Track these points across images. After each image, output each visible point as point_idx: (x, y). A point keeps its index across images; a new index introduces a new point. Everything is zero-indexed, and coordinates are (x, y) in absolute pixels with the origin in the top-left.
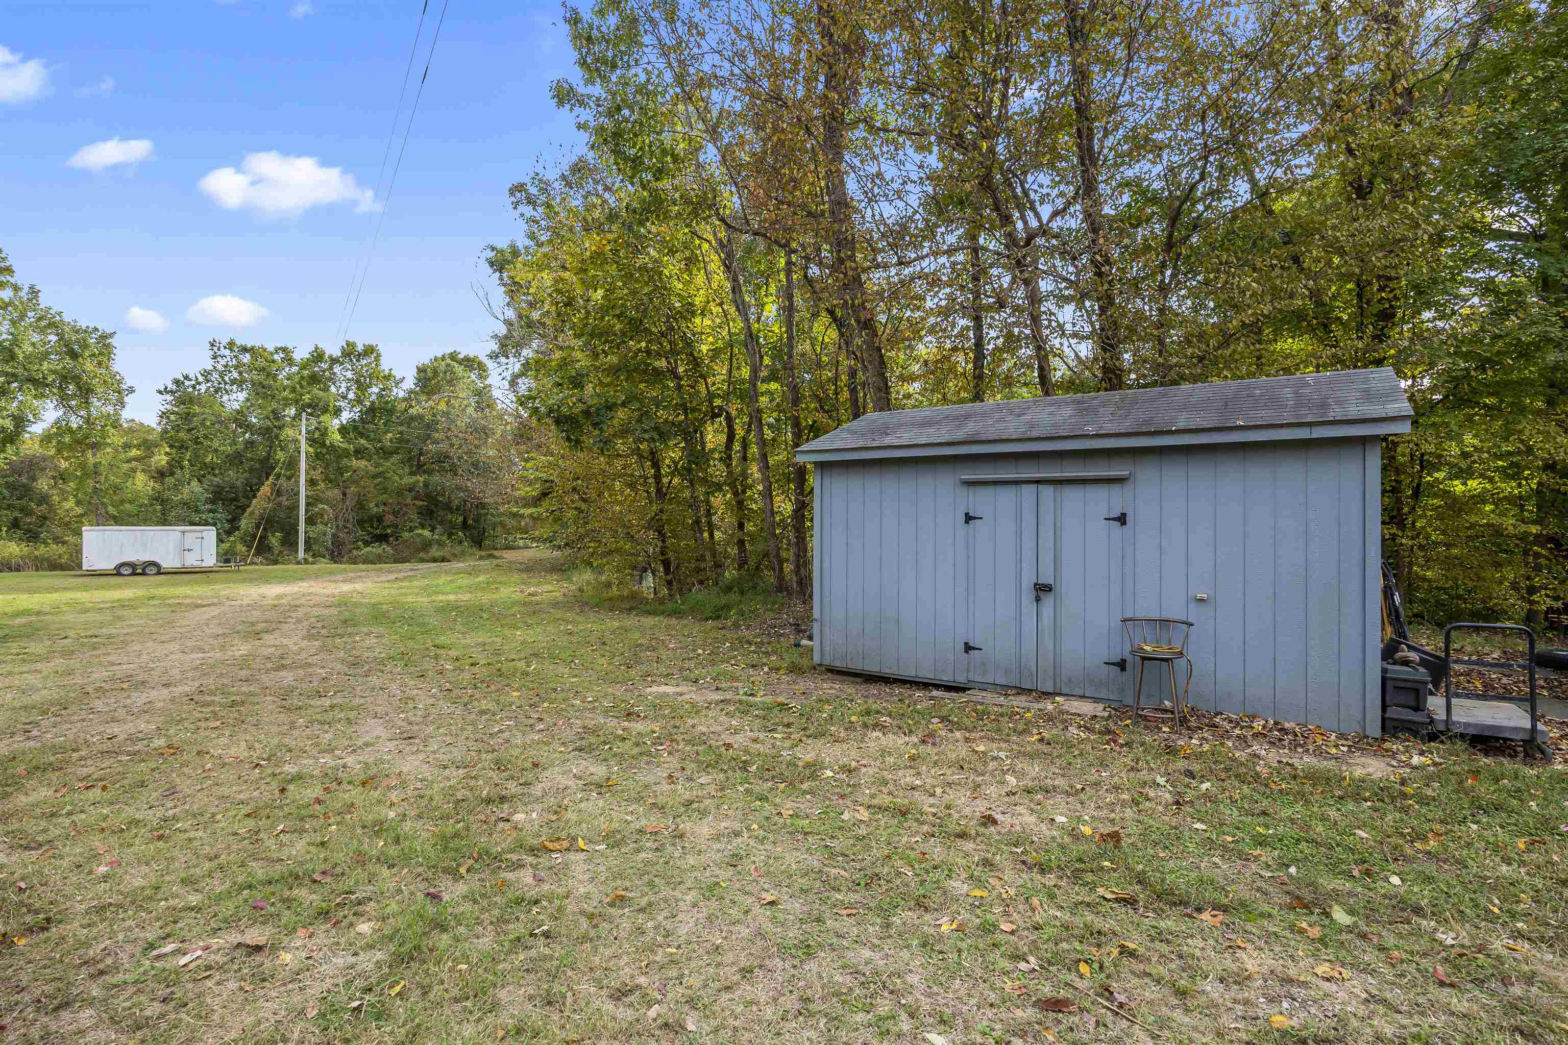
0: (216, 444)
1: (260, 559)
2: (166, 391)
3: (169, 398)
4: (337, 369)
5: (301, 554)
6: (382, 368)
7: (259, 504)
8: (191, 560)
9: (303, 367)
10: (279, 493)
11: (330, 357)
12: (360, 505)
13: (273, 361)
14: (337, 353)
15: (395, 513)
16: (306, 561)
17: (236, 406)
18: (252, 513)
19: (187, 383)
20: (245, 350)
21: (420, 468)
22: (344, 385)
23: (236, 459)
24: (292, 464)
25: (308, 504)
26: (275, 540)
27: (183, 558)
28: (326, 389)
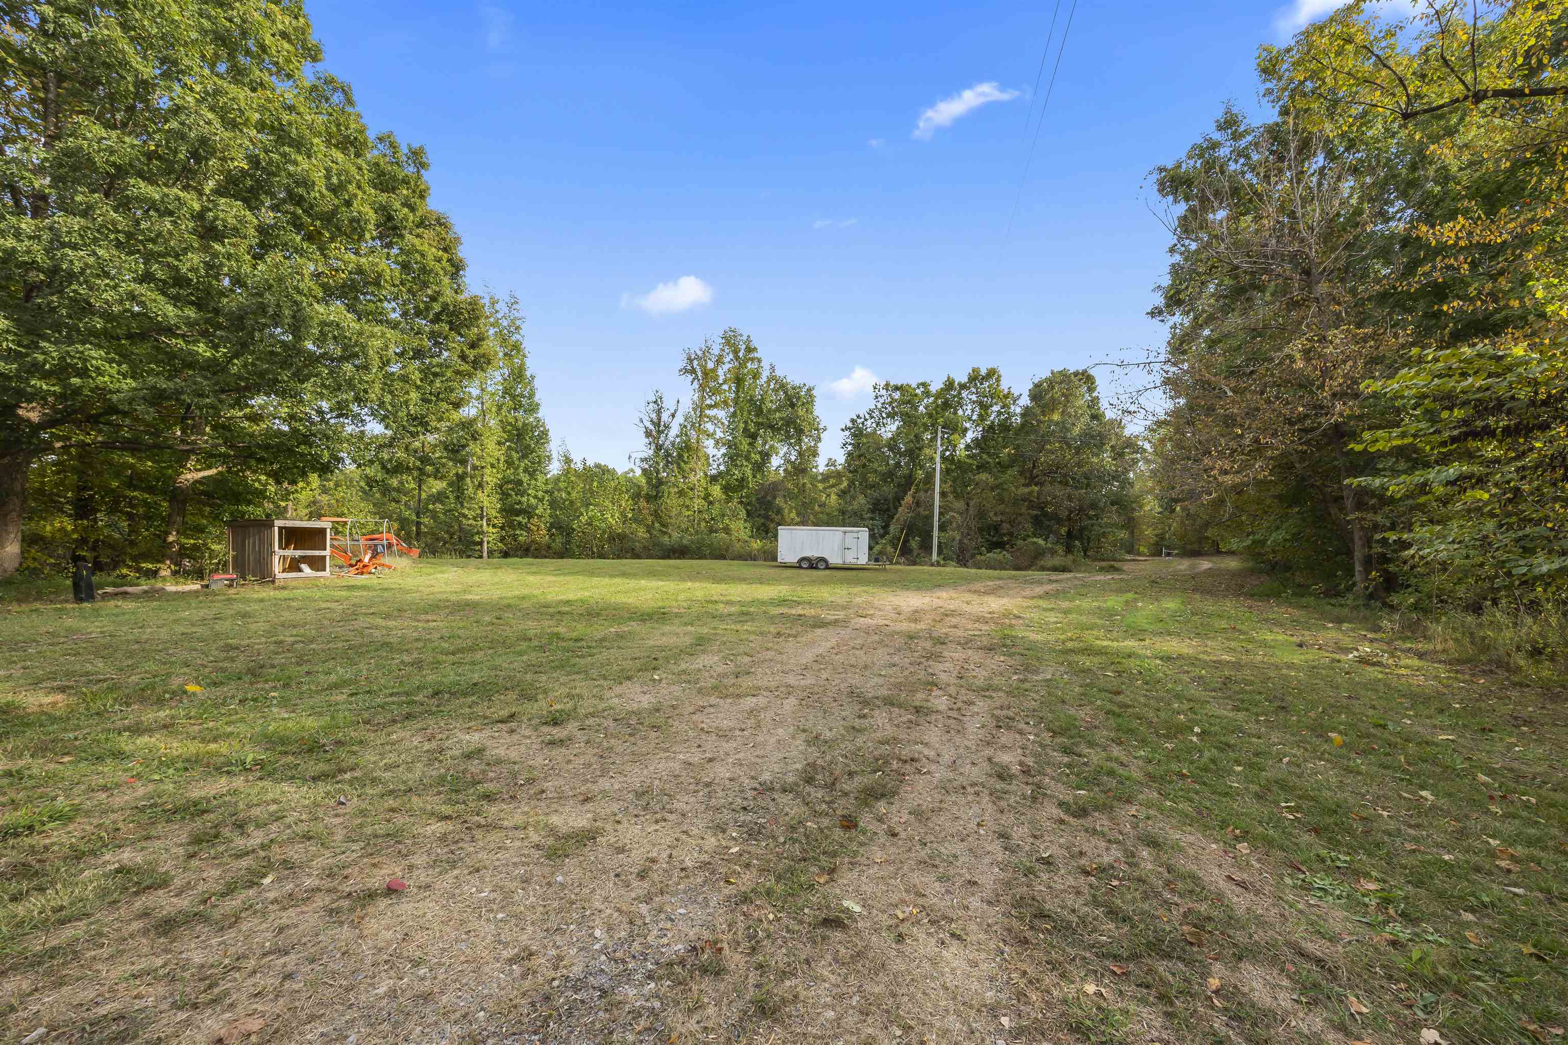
0: (876, 465)
1: (903, 560)
2: (847, 429)
3: (847, 433)
4: (964, 394)
5: (935, 557)
6: (1002, 387)
7: (903, 513)
8: (850, 559)
9: (938, 396)
10: (918, 504)
11: (959, 384)
12: (981, 514)
13: (916, 395)
14: (964, 380)
15: (1011, 522)
16: (938, 564)
17: (890, 435)
18: (898, 520)
19: (859, 421)
20: (897, 388)
21: (1032, 480)
22: (969, 407)
23: (889, 476)
24: (930, 477)
25: (941, 514)
26: (914, 543)
27: (843, 556)
28: (955, 413)
